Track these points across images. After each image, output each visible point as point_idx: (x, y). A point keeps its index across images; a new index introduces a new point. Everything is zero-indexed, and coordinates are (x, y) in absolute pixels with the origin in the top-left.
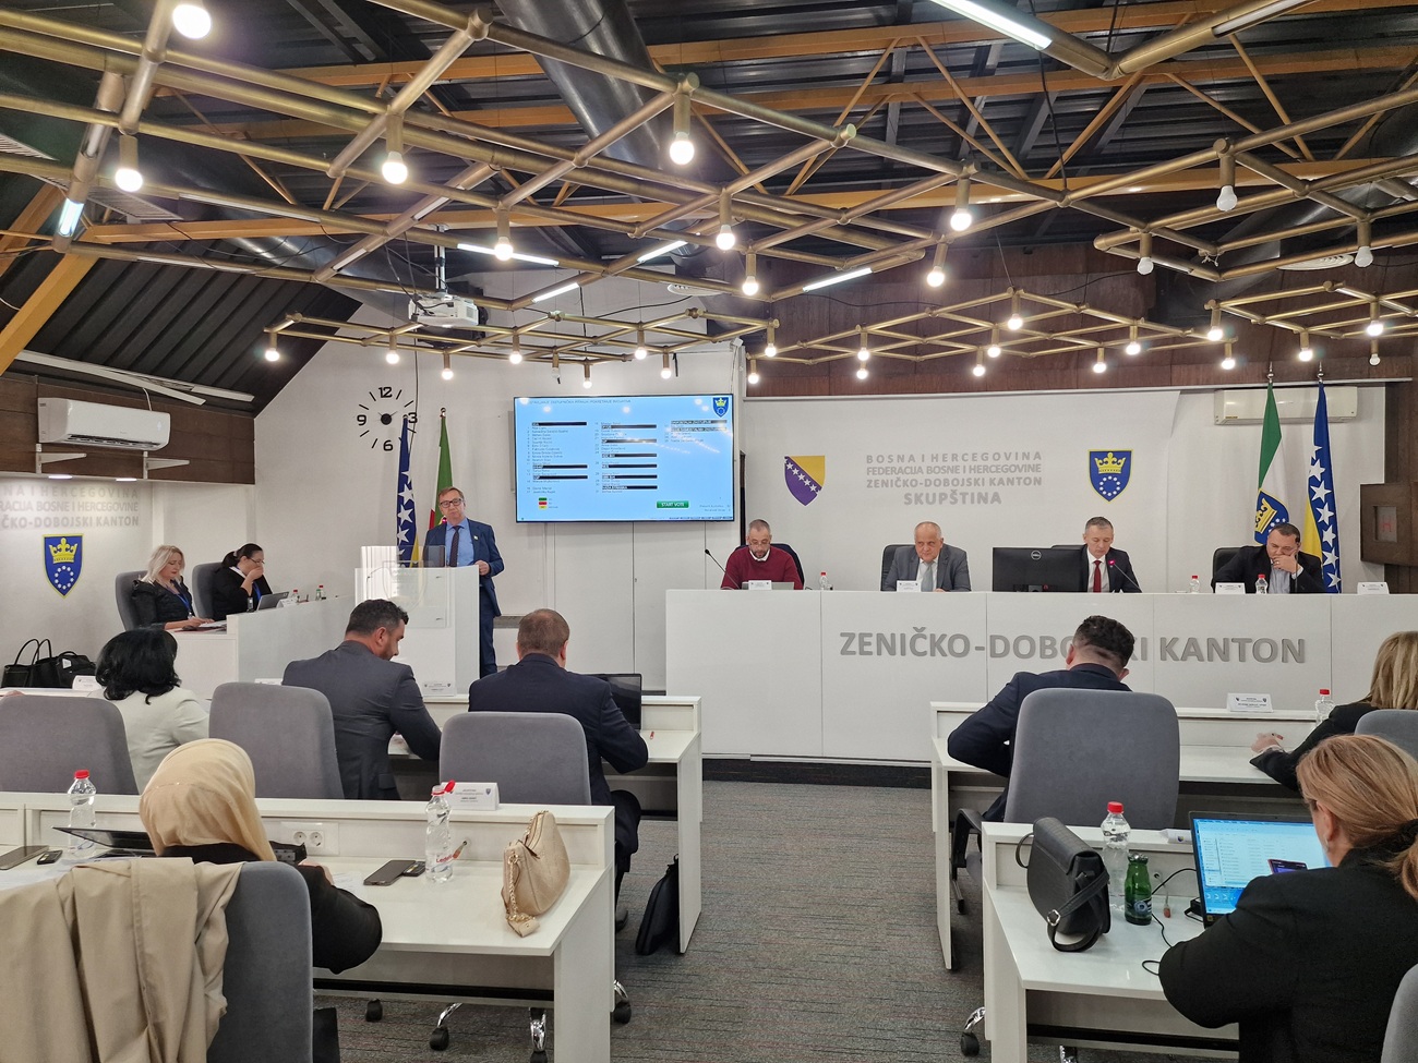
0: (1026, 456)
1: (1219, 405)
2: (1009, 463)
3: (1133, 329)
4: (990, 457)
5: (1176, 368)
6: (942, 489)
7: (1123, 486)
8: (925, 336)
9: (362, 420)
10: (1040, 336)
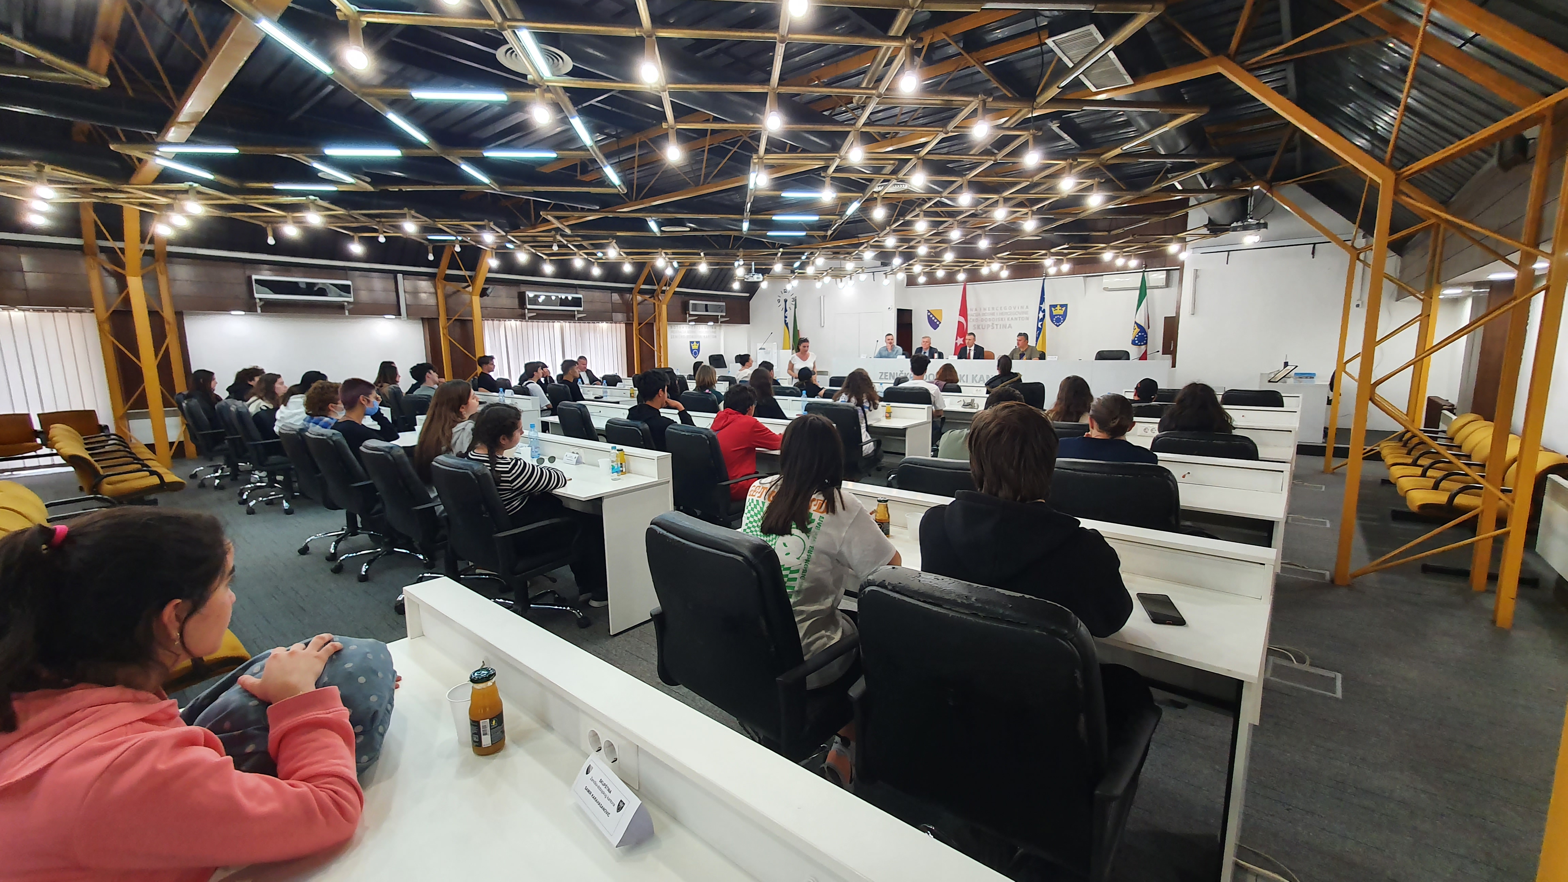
0: (1022, 307)
2: (1016, 311)
6: (989, 322)
7: (1064, 320)
9: (779, 301)
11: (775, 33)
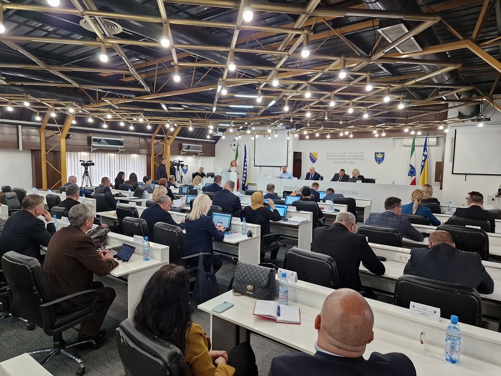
0: (360, 153)
2: (357, 155)
4: (353, 153)
6: (342, 161)
7: (383, 161)
11: (234, 24)
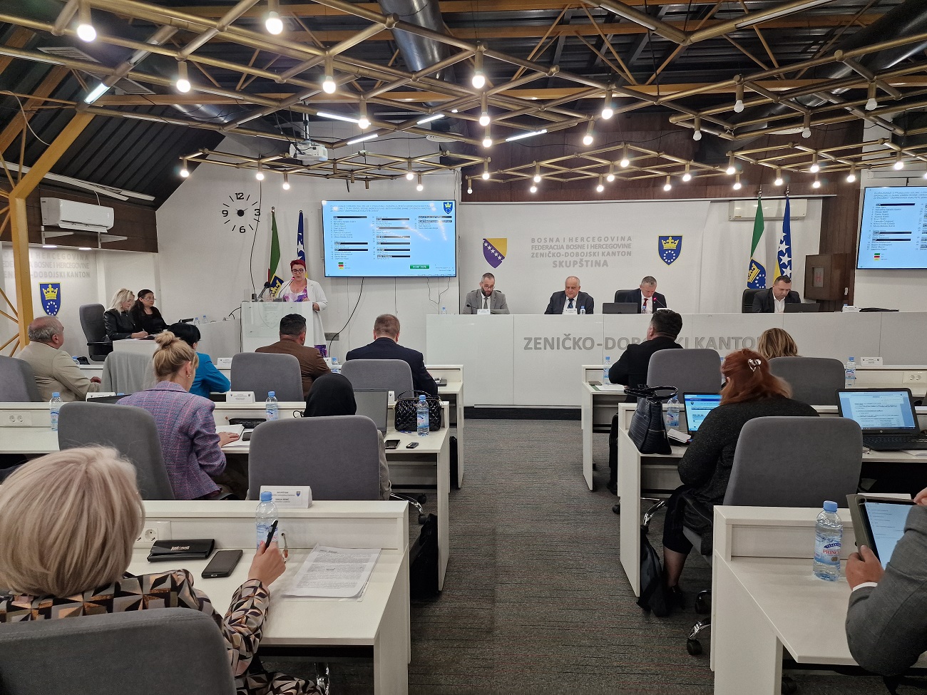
0: (623, 239)
1: (731, 209)
2: (613, 243)
3: (687, 166)
4: (603, 239)
5: (709, 188)
6: (575, 258)
7: (677, 257)
8: (571, 168)
9: (226, 213)
10: (636, 169)
